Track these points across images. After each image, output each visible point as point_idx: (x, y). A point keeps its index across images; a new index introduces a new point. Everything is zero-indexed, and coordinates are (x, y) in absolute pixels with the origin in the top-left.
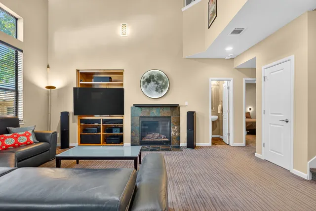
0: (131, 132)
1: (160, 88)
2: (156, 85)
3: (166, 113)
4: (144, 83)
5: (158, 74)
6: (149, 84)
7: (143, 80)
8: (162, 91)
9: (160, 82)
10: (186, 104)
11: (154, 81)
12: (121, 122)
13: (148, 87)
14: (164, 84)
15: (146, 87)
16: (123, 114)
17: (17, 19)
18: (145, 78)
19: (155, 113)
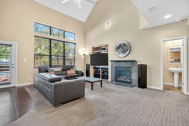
0: (111, 74)
1: (125, 51)
2: (122, 50)
3: (128, 65)
4: (116, 49)
5: (123, 43)
6: (119, 49)
7: (116, 48)
8: (126, 53)
9: (125, 48)
10: (142, 59)
11: (121, 48)
12: (107, 69)
13: (118, 51)
14: (127, 48)
15: (117, 51)
16: (108, 65)
17: (75, 34)
18: (117, 47)
19: (123, 65)
